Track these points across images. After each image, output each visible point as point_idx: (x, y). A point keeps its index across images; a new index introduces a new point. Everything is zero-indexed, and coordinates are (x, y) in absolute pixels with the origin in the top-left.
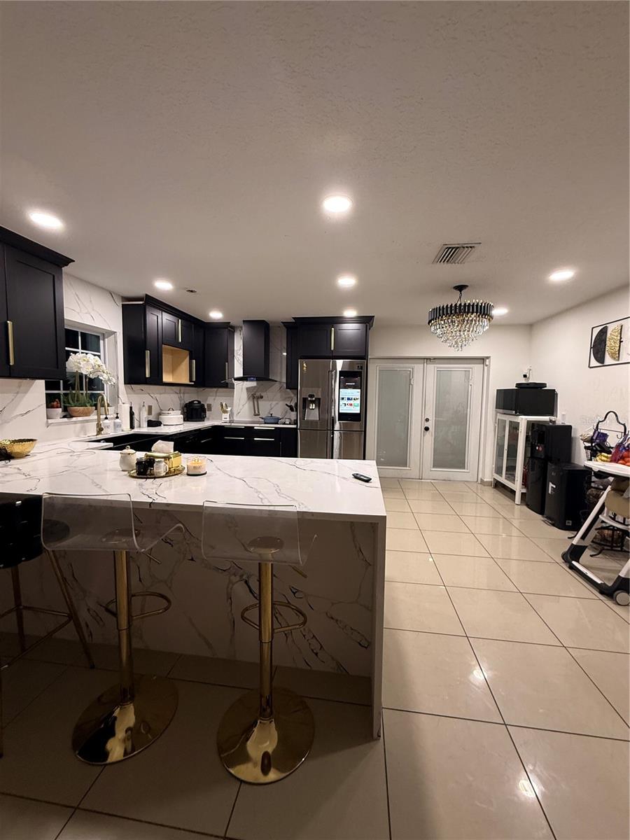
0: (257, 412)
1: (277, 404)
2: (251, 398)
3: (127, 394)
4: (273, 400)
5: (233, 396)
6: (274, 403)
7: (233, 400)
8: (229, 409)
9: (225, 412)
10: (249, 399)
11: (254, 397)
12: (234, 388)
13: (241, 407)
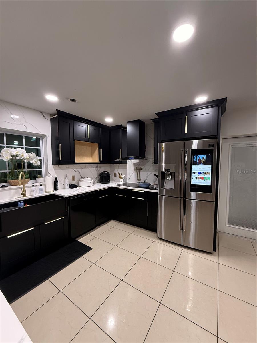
0: (139, 179)
1: (151, 173)
2: (136, 170)
3: (55, 170)
4: (148, 171)
5: (127, 169)
6: (149, 173)
7: (127, 170)
8: (123, 176)
9: (121, 178)
10: (135, 170)
11: (138, 169)
12: (127, 164)
13: (131, 174)
